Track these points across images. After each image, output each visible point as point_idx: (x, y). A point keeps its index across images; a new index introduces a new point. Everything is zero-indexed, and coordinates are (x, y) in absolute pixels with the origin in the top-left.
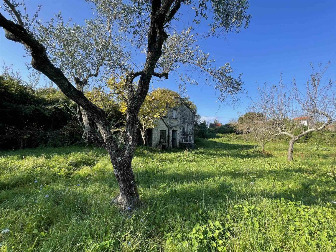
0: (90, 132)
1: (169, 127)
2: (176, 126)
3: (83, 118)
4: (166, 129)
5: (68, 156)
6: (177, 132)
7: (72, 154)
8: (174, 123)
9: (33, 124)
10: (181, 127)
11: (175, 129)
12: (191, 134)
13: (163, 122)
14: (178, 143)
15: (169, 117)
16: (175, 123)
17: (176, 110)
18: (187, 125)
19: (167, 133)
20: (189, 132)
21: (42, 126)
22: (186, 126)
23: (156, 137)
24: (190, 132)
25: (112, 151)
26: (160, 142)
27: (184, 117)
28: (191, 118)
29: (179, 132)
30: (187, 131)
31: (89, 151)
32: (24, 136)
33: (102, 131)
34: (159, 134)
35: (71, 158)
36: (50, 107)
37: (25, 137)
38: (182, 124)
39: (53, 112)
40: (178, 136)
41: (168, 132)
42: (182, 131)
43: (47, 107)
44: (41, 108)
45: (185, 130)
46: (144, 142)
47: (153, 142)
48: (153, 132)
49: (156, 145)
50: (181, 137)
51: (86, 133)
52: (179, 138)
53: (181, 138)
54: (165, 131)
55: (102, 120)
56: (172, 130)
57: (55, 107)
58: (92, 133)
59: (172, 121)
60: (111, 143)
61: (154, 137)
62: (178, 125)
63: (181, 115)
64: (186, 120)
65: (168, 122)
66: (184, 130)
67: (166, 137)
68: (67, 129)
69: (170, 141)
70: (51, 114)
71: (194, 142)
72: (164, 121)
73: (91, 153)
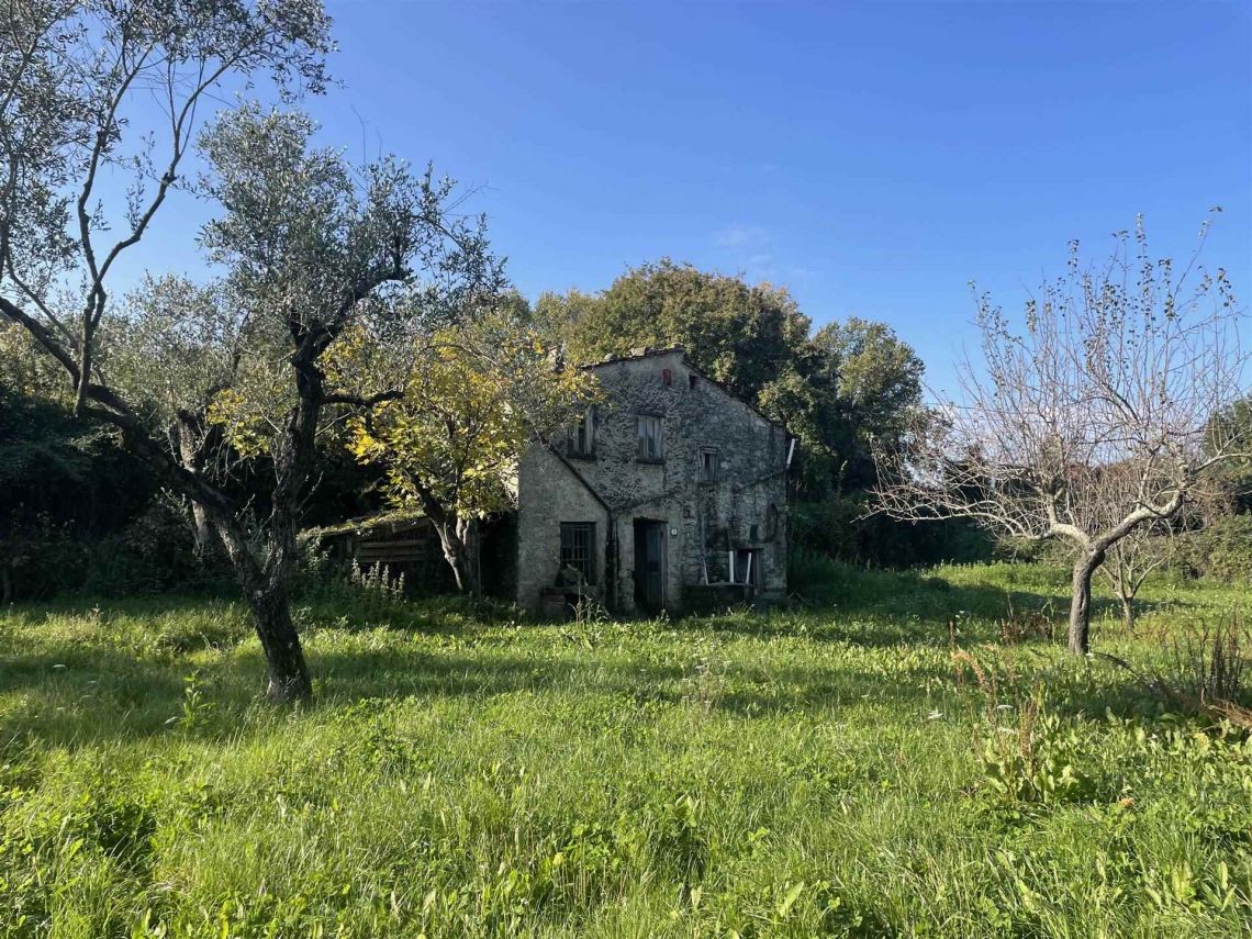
0: (209, 541)
1: (614, 507)
2: (656, 501)
3: (195, 511)
4: (593, 513)
5: (157, 620)
6: (665, 528)
7: (168, 615)
8: (645, 483)
9: (39, 515)
10: (692, 504)
11: (648, 512)
12: (761, 535)
13: (576, 481)
14: (671, 587)
15: (614, 453)
16: (651, 482)
17: (660, 417)
18: (735, 491)
19: (602, 534)
20: (748, 528)
21: (66, 523)
22: (724, 498)
23: (536, 554)
24: (754, 529)
25: (245, 578)
26: (560, 580)
27: (709, 451)
28: (758, 453)
29: (678, 529)
30: (734, 520)
31: (225, 609)
32: (11, 560)
33: (226, 540)
34: (557, 542)
35: (167, 626)
36: (83, 443)
37: (15, 562)
38: (701, 484)
39: (94, 459)
40: (670, 551)
41: (610, 533)
42: (695, 522)
43: (72, 442)
44: (52, 447)
45: (722, 516)
46: (458, 578)
47: (525, 579)
48: (520, 531)
49: (537, 595)
50: (693, 553)
51: (200, 545)
52: (678, 557)
53: (691, 561)
54: (593, 524)
55: (225, 518)
56: (631, 520)
57: (103, 439)
58: (213, 544)
59: (632, 474)
60: (243, 561)
61: (527, 559)
62: (671, 494)
63: (689, 441)
64: (725, 465)
65: (606, 481)
66: (712, 516)
67: (594, 554)
68: (148, 532)
69: (624, 574)
70: (86, 473)
71: (789, 580)
72: (585, 476)
73: (229, 615)
